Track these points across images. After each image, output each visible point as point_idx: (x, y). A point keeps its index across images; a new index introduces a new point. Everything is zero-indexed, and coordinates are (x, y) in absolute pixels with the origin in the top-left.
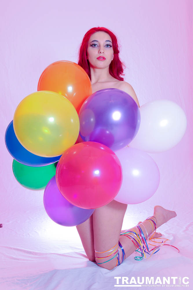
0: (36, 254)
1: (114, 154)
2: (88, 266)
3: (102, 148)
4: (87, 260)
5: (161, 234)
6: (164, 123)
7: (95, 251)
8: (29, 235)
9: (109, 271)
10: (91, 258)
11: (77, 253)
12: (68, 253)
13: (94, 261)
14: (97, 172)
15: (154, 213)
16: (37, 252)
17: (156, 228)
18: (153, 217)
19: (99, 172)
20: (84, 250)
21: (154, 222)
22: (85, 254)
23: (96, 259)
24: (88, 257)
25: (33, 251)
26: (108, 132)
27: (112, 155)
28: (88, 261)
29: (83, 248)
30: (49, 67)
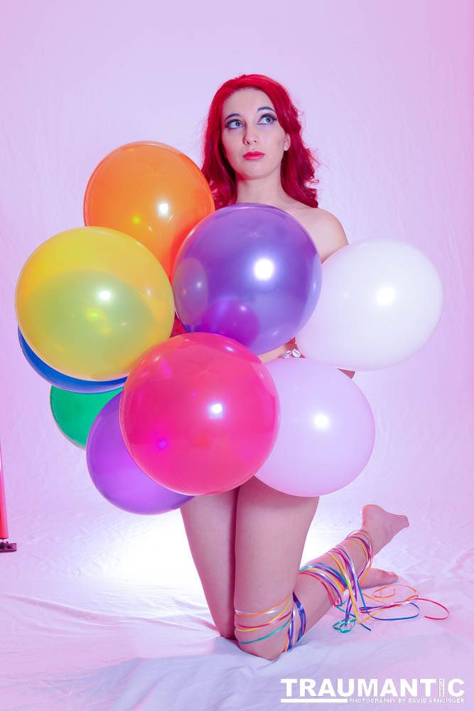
0: (93, 617)
1: (258, 361)
2: (217, 650)
3: (230, 349)
4: (216, 634)
5: (395, 576)
6: (386, 296)
7: (236, 611)
8: (79, 570)
9: (268, 662)
10: (226, 630)
11: (191, 617)
12: (171, 619)
13: (232, 637)
14: (216, 410)
15: (364, 523)
16: (94, 612)
17: (370, 557)
18: (362, 531)
19: (223, 408)
20: (208, 611)
21: (365, 544)
22: (211, 621)
23: (238, 629)
24: (217, 627)
25: (86, 611)
26: (243, 308)
27: (254, 365)
28: (217, 638)
29: (207, 606)
30: (113, 153)
